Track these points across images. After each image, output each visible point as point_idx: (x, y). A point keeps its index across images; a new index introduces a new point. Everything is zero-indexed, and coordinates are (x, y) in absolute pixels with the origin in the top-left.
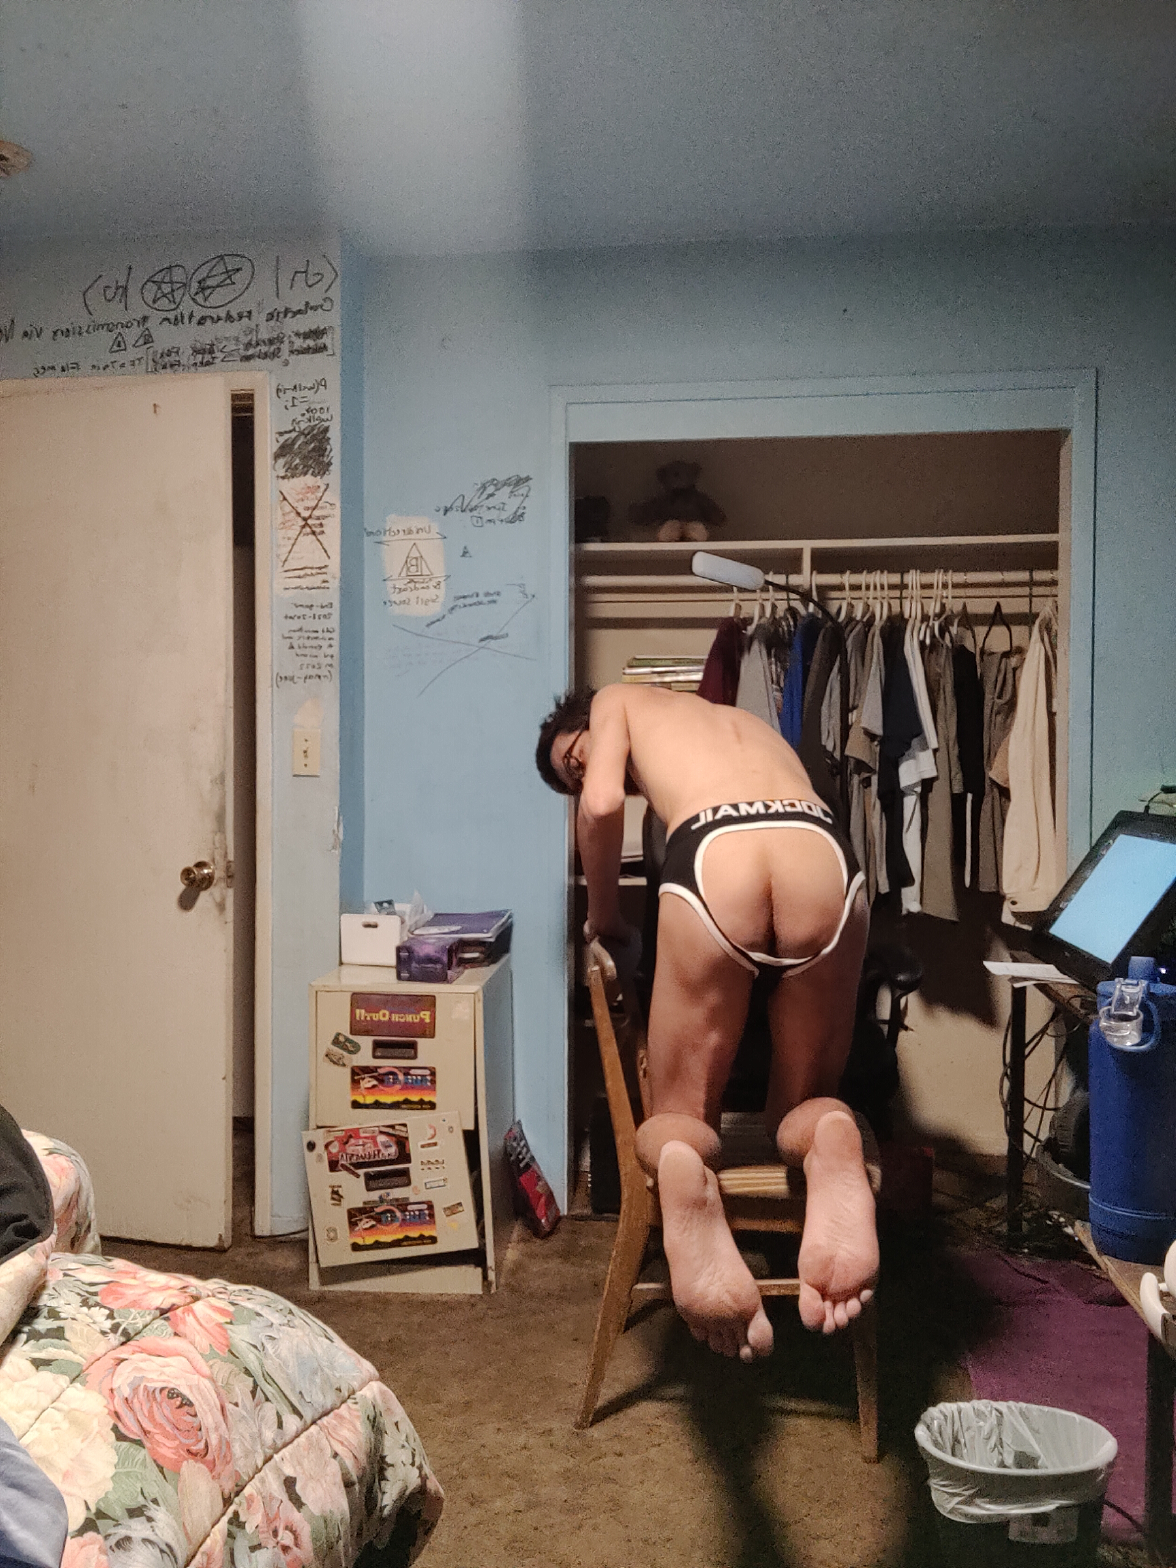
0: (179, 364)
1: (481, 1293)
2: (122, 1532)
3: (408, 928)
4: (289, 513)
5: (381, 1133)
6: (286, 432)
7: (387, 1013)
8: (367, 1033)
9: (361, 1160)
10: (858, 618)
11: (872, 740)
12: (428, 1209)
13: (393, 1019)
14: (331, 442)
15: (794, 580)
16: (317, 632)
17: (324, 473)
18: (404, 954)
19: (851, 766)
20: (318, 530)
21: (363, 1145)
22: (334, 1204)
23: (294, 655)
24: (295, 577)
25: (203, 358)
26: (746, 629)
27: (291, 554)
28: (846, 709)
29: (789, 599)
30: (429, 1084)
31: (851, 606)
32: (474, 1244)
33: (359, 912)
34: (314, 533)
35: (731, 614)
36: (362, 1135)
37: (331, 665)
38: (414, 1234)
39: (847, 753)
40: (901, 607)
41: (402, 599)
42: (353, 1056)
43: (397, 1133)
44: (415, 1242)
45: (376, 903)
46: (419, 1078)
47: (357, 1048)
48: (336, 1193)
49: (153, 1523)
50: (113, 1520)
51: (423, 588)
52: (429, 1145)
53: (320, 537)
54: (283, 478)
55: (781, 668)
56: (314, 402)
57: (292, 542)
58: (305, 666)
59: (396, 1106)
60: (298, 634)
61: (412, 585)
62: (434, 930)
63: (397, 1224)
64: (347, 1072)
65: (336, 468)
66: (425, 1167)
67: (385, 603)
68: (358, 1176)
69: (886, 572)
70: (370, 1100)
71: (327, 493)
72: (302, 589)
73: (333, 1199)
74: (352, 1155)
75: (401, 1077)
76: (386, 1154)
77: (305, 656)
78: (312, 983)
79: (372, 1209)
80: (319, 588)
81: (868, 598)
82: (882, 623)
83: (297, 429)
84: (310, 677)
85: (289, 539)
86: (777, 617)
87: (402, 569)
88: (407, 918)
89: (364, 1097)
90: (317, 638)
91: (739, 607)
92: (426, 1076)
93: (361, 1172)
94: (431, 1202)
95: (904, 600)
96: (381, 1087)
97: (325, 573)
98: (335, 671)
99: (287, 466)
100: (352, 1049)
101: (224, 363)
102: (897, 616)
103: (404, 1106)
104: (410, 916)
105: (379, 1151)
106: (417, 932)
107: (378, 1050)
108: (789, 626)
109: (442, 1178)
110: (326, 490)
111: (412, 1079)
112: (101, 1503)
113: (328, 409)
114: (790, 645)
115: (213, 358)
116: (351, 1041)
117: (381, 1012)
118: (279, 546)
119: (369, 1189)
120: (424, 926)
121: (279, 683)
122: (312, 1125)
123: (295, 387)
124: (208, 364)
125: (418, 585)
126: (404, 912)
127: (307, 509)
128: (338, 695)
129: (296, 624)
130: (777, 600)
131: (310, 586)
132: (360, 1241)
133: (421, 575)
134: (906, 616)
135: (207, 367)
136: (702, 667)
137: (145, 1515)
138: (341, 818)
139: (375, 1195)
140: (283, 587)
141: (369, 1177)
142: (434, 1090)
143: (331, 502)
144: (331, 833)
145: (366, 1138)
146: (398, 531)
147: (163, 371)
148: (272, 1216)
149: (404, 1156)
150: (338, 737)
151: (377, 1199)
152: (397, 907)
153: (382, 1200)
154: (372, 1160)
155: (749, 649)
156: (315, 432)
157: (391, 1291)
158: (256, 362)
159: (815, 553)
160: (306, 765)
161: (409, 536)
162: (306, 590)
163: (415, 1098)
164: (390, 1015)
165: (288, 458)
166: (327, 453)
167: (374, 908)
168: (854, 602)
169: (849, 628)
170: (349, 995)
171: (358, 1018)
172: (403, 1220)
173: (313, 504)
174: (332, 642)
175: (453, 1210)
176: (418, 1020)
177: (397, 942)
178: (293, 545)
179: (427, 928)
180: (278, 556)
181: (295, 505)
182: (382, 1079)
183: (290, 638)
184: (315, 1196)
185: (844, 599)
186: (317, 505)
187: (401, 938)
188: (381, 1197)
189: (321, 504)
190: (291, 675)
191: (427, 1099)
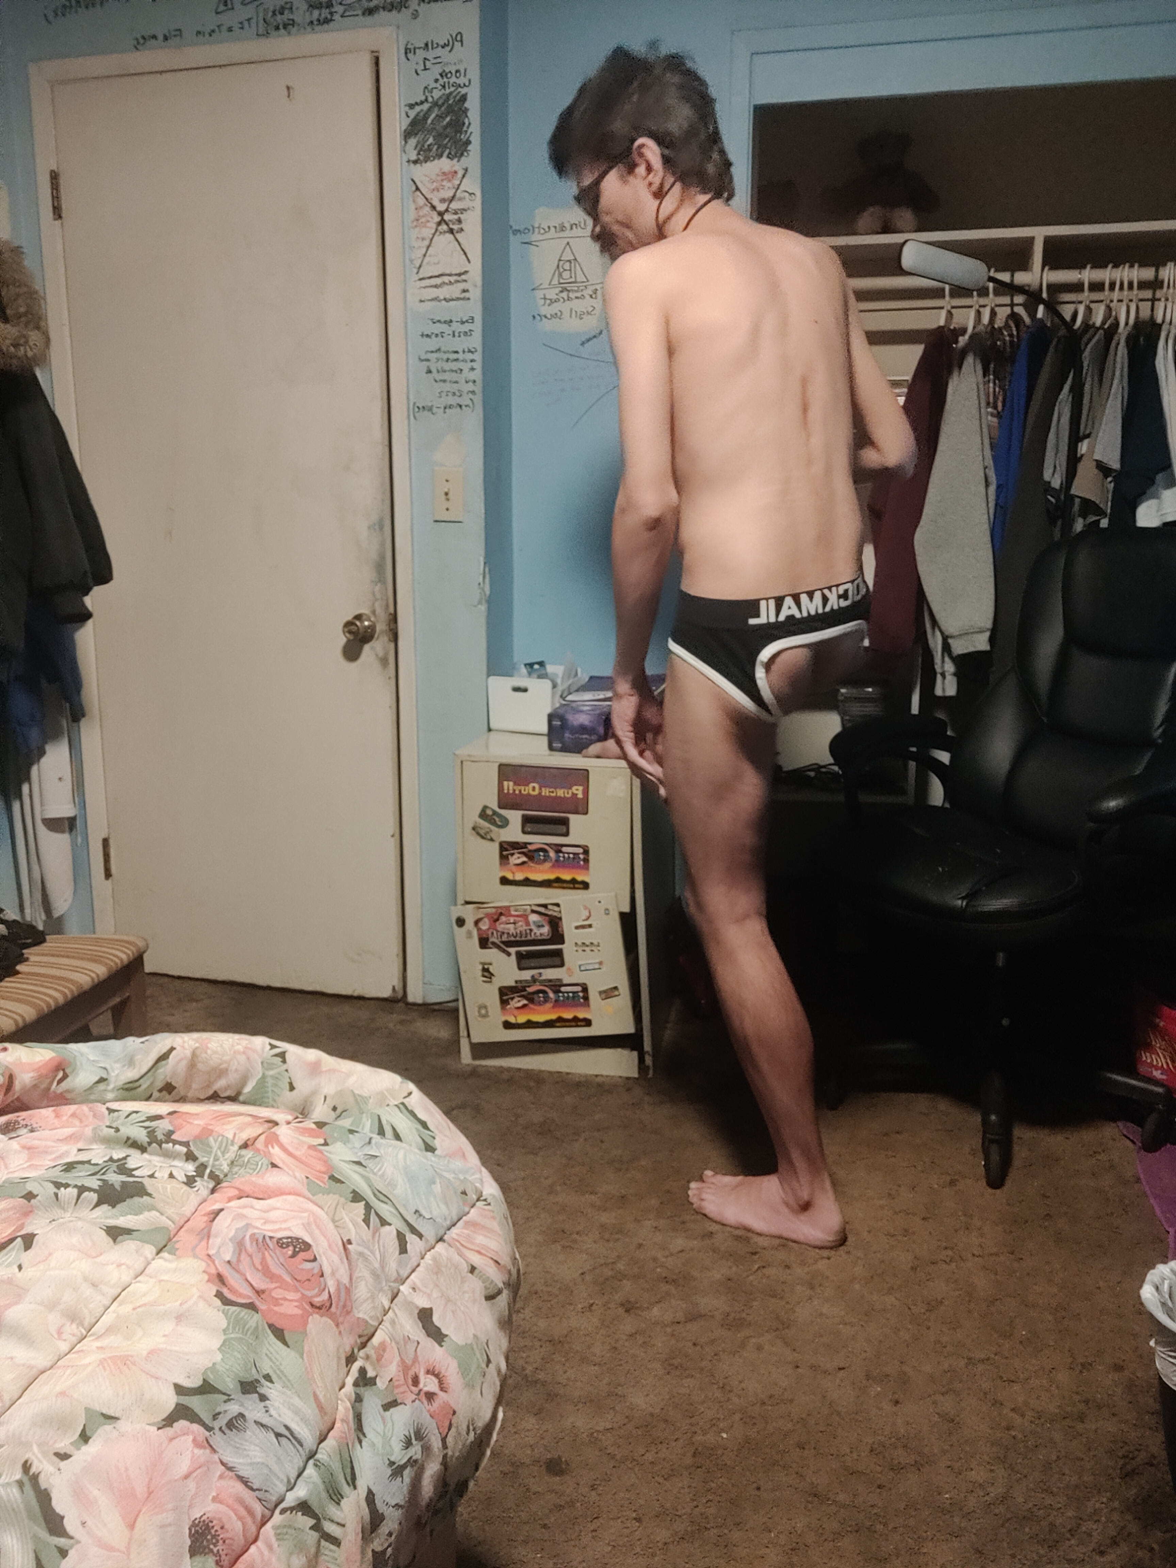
0: (293, 23)
1: (636, 1076)
2: (233, 1409)
3: (559, 693)
4: (421, 207)
5: (533, 911)
6: (417, 104)
7: (536, 785)
8: (514, 807)
9: (512, 939)
10: (1098, 324)
11: (1106, 476)
12: (582, 991)
13: (543, 794)
14: (469, 114)
15: (1021, 278)
16: (457, 352)
17: (462, 155)
18: (557, 723)
19: (1076, 508)
20: (455, 227)
21: (514, 923)
22: (484, 981)
23: (433, 381)
24: (431, 286)
25: (320, 14)
26: (957, 342)
27: (427, 259)
28: (1076, 437)
29: (1012, 305)
30: (582, 863)
31: (1089, 310)
32: (630, 1029)
33: (509, 674)
34: (451, 231)
35: (942, 323)
36: (513, 913)
37: (473, 392)
38: (568, 1015)
39: (1073, 491)
40: (1152, 310)
41: (553, 313)
42: (502, 831)
43: (550, 913)
44: (567, 1024)
45: (526, 665)
46: (571, 856)
47: (505, 823)
48: (487, 970)
49: (267, 1402)
50: (224, 1394)
51: (577, 298)
52: (583, 927)
53: (458, 236)
54: (415, 162)
55: (1000, 387)
56: (447, 64)
57: (427, 243)
58: (444, 394)
59: (547, 884)
60: (435, 355)
61: (565, 295)
62: (588, 696)
63: (549, 1005)
64: (496, 847)
65: (475, 147)
66: (580, 949)
67: (534, 317)
68: (509, 954)
69: (1136, 266)
70: (519, 876)
71: (465, 180)
72: (440, 301)
73: (484, 976)
74: (503, 933)
75: (552, 854)
76: (538, 934)
77: (444, 381)
78: (457, 752)
79: (524, 989)
80: (458, 299)
81: (1112, 301)
82: (1129, 328)
83: (430, 99)
84: (451, 407)
85: (423, 239)
86: (996, 326)
87: (554, 274)
88: (559, 681)
89: (513, 873)
90: (456, 360)
91: (950, 313)
92: (578, 854)
93: (512, 950)
94: (585, 984)
95: (1156, 303)
96: (532, 865)
97: (465, 281)
98: (478, 399)
99: (419, 146)
100: (500, 823)
101: (346, 19)
102: (1144, 322)
103: (556, 885)
104: (563, 678)
105: (531, 930)
106: (569, 698)
107: (528, 825)
108: (1011, 335)
109: (597, 961)
110: (464, 176)
111: (564, 857)
112: (209, 1373)
113: (465, 71)
114: (1012, 360)
115: (331, 14)
116: (500, 816)
117: (532, 785)
118: (412, 248)
119: (521, 968)
120: (577, 691)
121: (417, 415)
122: (460, 901)
123: (427, 45)
124: (327, 21)
125: (572, 295)
126: (556, 675)
127: (443, 200)
128: (482, 427)
129: (433, 344)
130: (997, 306)
131: (448, 296)
132: (512, 1020)
133: (575, 282)
134: (1159, 320)
135: (326, 26)
136: (905, 390)
137: (257, 1392)
138: (487, 569)
139: (527, 975)
140: (418, 299)
141: (520, 956)
142: (587, 868)
143: (470, 191)
144: (477, 584)
145: (517, 916)
146: (549, 227)
147: (276, 33)
148: (424, 983)
149: (557, 937)
150: (482, 476)
151: (529, 978)
152: (550, 669)
153: (534, 980)
154: (523, 939)
155: (960, 367)
156: (450, 102)
157: (543, 1069)
158: (383, 15)
159: (1049, 242)
160: (447, 509)
161: (562, 234)
162: (443, 302)
163: (567, 877)
164: (540, 789)
165: (420, 137)
166: (465, 128)
167: (524, 670)
168: (1093, 306)
169: (1088, 336)
170: (497, 765)
171: (506, 791)
172: (556, 1001)
173: (450, 194)
174: (474, 365)
175: (608, 994)
176: (569, 795)
177: (549, 710)
178: (428, 247)
179: (581, 693)
180: (411, 261)
181: (428, 197)
182: (532, 855)
183: (428, 360)
184: (465, 972)
185: (1081, 302)
186: (454, 197)
187: (553, 703)
188: (533, 977)
189: (458, 194)
190: (430, 404)
191: (579, 878)
